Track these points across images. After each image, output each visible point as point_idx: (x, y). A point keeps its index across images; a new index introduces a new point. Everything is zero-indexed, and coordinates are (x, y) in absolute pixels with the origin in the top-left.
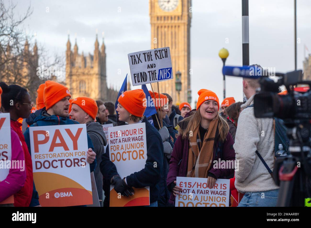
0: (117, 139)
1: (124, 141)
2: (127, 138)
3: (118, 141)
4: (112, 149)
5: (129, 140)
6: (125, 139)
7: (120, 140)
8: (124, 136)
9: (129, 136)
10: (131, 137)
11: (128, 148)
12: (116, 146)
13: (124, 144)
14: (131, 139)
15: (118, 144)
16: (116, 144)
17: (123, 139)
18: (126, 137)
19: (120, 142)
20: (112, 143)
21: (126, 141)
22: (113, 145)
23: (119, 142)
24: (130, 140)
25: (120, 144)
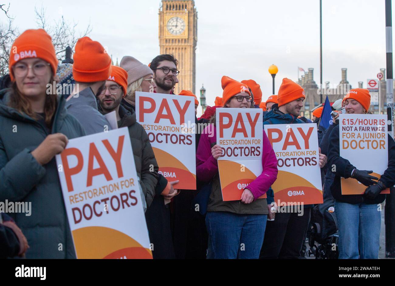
0: (352, 127)
1: (361, 130)
2: (366, 127)
3: (353, 129)
4: (344, 136)
5: (367, 129)
6: (362, 127)
7: (356, 127)
8: (362, 124)
9: (368, 125)
10: (370, 126)
11: (367, 137)
12: (351, 134)
13: (361, 133)
14: (371, 128)
15: (353, 131)
16: (350, 132)
17: (360, 127)
18: (364, 126)
19: (357, 130)
20: (345, 130)
21: (364, 130)
22: (346, 132)
23: (355, 130)
24: (369, 129)
25: (356, 133)
